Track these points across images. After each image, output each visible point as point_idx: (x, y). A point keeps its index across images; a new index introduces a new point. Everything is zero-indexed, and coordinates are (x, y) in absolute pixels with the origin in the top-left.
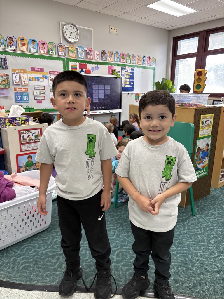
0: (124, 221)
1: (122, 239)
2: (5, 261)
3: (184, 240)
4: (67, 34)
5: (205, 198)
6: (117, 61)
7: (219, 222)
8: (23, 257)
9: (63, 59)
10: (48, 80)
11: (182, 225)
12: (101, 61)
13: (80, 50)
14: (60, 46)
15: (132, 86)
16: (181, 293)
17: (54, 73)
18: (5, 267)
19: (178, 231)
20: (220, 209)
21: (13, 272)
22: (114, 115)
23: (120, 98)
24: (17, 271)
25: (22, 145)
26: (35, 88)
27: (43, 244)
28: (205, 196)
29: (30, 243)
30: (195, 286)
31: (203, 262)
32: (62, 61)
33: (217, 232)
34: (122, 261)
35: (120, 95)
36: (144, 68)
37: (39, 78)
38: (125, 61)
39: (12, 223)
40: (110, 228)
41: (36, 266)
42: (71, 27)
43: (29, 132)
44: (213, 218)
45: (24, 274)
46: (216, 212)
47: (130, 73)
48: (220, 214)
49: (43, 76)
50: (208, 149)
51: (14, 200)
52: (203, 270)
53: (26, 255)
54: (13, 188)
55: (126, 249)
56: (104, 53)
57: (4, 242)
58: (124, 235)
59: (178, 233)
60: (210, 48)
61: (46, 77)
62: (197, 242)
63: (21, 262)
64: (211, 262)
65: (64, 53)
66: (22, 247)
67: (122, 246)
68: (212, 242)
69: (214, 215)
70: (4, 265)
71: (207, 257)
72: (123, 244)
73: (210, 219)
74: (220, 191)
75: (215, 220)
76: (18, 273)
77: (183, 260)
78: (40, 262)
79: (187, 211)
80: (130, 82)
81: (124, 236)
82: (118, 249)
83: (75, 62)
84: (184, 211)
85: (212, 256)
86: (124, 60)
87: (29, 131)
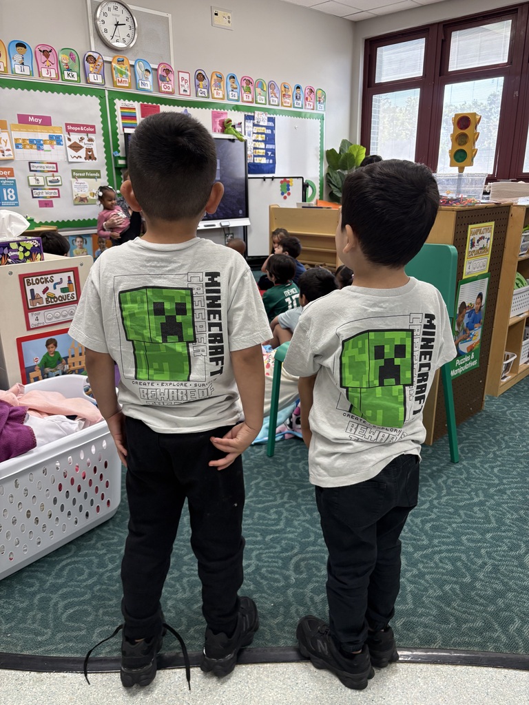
0: (297, 485)
1: (301, 530)
2: (21, 606)
3: (443, 520)
4: (107, 27)
5: (472, 420)
6: (233, 98)
7: (515, 473)
8: (65, 590)
9: (98, 92)
10: (63, 147)
11: (434, 485)
12: (193, 98)
13: (139, 70)
14: (91, 59)
15: (271, 161)
16: (459, 644)
17: (79, 129)
18: (23, 620)
19: (427, 500)
20: (511, 444)
21: (45, 631)
22: (231, 232)
23: (244, 189)
24: (56, 626)
25: (30, 314)
26: (32, 169)
27: (109, 556)
28: (472, 416)
29: (75, 555)
30: (488, 627)
31: (496, 569)
32: (96, 96)
33: (515, 498)
34: (308, 580)
35: (244, 182)
36: (299, 115)
37: (42, 142)
38: (253, 99)
39: (29, 511)
40: (266, 504)
41: (101, 611)
42: (116, 9)
43: (46, 279)
44: (500, 466)
45: (75, 634)
46: (505, 451)
47: (264, 128)
48: (513, 456)
49: (51, 137)
50: (481, 307)
51: (32, 452)
52: (500, 587)
53: (71, 586)
54: (26, 424)
55: (313, 552)
56: (200, 77)
57: (11, 559)
58: (302, 518)
59: (427, 506)
60: (454, 65)
61: (58, 140)
62: (474, 523)
63: (61, 604)
64: (513, 566)
65: (100, 77)
66: (58, 567)
67: (304, 546)
68: (508, 522)
69: (500, 457)
70: (20, 615)
71: (503, 556)
72: (303, 540)
73: (492, 468)
74: (504, 403)
75: (506, 470)
76: (59, 631)
77: (450, 567)
78: (111, 600)
79: (440, 452)
80: (267, 150)
81: (304, 521)
82: (296, 555)
83: (129, 101)
84: (432, 453)
85: (513, 553)
86: (250, 96)
87: (46, 276)
